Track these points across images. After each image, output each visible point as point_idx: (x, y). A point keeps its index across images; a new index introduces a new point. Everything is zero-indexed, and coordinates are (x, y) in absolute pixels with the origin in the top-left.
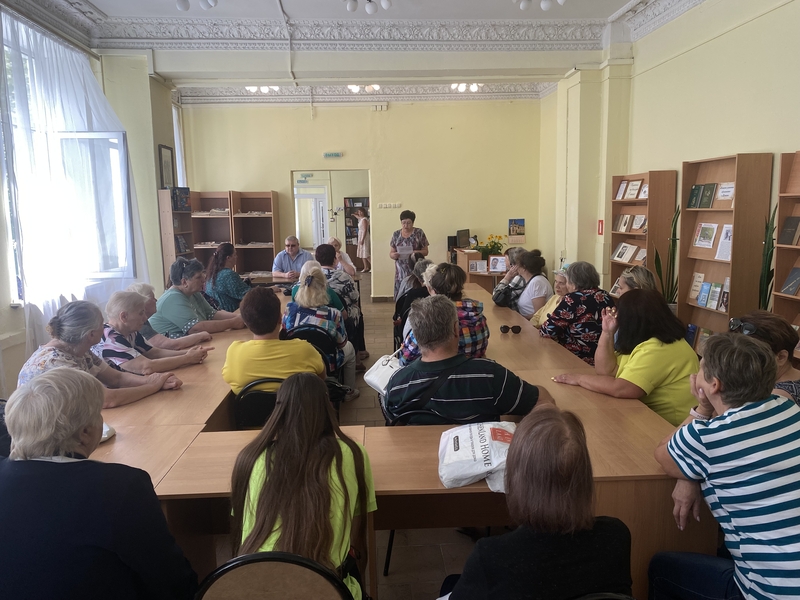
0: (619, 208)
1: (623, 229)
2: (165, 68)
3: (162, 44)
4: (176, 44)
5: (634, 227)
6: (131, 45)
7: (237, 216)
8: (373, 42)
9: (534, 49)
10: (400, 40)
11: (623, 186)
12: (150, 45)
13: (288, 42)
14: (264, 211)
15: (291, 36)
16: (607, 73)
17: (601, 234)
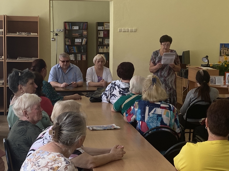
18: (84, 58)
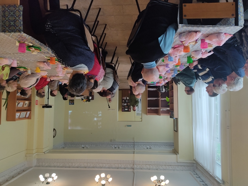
0: (29, 109)
1: (27, 102)
2: (174, 156)
3: (174, 164)
4: (170, 164)
5: (22, 103)
6: (184, 164)
7: (159, 108)
8: (109, 162)
9: (58, 159)
10: (100, 163)
11: (27, 116)
12: (178, 163)
13: (135, 163)
14: (150, 109)
15: (134, 165)
16: (34, 151)
17: (36, 100)
18: (123, 98)
